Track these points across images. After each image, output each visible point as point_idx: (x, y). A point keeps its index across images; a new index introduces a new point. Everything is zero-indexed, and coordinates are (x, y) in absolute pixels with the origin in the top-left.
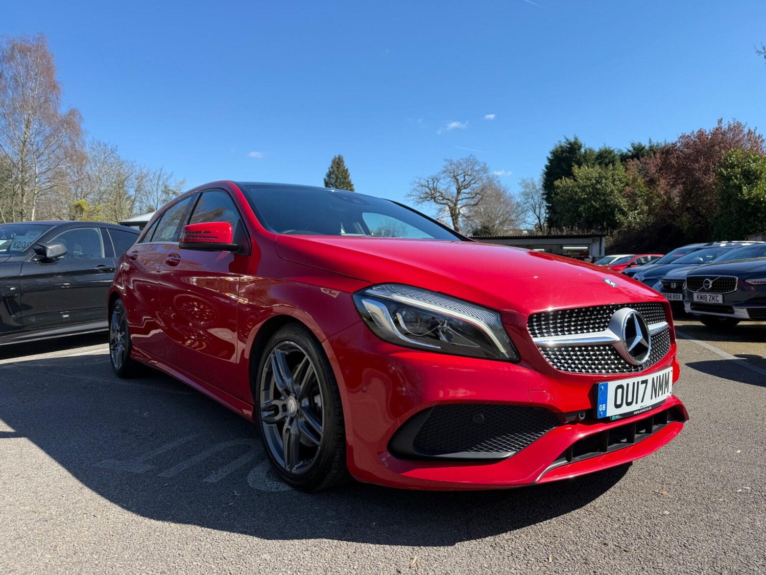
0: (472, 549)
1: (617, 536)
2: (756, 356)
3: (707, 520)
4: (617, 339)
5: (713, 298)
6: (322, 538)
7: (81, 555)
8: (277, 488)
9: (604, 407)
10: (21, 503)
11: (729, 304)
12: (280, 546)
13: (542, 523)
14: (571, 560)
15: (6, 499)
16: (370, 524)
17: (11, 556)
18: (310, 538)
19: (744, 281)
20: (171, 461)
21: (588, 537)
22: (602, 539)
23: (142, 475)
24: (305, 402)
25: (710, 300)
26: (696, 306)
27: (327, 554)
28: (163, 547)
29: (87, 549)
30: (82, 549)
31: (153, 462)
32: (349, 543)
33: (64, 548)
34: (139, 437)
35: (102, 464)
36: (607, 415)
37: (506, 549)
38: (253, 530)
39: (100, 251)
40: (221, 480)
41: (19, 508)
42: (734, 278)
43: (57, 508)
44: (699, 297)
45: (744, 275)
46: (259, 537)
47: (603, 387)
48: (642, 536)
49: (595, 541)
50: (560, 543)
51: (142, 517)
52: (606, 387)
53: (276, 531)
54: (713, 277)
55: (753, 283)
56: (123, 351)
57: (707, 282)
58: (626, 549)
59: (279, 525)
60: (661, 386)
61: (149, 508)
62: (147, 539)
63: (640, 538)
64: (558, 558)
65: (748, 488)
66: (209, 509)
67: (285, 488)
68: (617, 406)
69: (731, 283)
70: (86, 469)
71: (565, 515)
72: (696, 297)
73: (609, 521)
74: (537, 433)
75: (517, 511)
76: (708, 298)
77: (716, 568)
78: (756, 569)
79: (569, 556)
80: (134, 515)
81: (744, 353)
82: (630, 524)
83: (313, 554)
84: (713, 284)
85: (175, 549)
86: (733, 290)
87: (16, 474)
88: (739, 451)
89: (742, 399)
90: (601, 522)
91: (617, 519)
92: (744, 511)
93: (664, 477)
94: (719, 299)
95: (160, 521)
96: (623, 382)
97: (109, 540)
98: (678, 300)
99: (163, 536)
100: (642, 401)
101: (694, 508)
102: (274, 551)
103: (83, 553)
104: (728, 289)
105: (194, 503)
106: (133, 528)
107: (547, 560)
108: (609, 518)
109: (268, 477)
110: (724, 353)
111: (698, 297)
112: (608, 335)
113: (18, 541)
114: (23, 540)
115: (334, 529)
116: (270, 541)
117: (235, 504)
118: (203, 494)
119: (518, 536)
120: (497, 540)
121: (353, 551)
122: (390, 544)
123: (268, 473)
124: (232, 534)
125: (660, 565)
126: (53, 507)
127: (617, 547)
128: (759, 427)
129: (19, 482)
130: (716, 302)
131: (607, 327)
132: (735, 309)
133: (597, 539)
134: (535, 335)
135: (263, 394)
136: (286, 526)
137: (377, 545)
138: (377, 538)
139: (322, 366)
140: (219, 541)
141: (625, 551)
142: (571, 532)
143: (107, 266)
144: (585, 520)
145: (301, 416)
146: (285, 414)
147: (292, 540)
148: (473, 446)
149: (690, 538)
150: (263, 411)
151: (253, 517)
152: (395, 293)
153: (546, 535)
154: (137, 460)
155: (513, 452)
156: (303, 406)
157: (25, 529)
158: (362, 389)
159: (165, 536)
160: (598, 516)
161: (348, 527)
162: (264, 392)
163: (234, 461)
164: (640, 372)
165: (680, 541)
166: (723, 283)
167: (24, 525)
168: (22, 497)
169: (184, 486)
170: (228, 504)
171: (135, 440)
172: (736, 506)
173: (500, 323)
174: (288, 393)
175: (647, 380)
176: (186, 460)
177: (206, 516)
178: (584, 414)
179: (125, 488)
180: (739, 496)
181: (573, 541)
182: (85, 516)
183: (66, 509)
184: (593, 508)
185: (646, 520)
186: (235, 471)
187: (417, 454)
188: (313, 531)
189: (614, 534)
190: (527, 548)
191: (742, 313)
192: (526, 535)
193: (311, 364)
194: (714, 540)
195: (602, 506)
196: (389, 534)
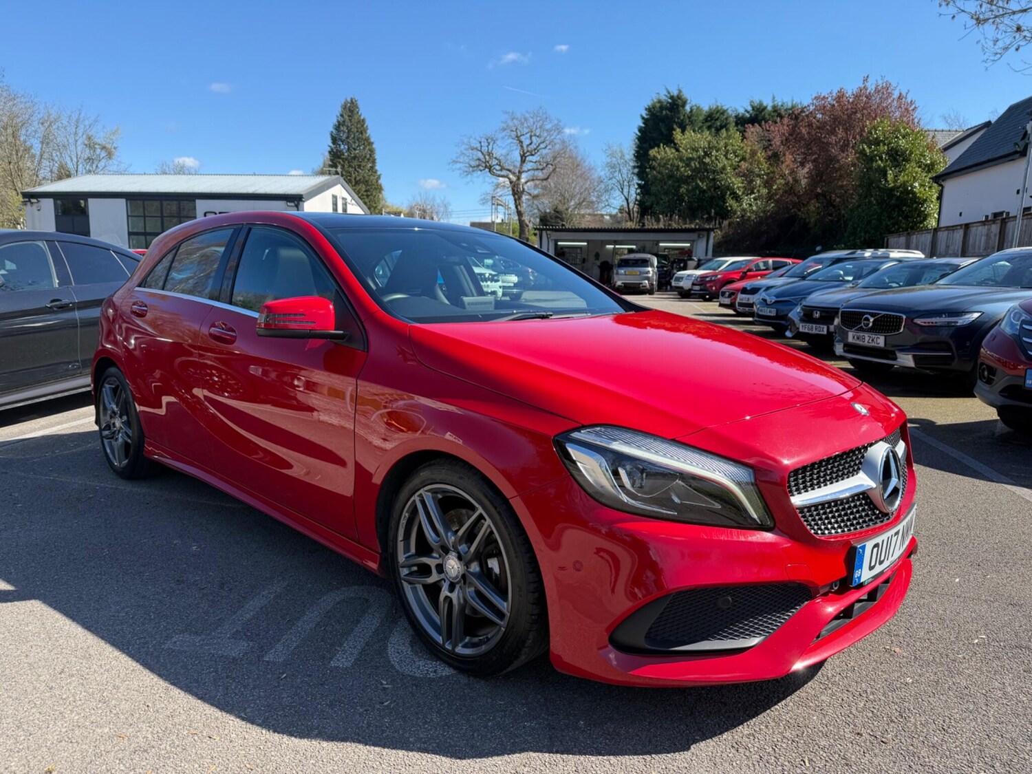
0: (712, 753)
1: (866, 720)
2: (927, 420)
3: (955, 688)
4: (874, 485)
5: (873, 340)
6: (527, 751)
8: (435, 672)
9: (860, 572)
10: (93, 722)
11: (892, 349)
13: (776, 707)
14: (829, 760)
15: (66, 716)
16: (577, 723)
18: (512, 752)
19: (913, 320)
20: (271, 632)
21: (836, 724)
22: (853, 726)
23: (241, 660)
25: (868, 342)
26: (850, 348)
31: (245, 635)
32: (565, 756)
34: (205, 591)
35: (175, 642)
36: (861, 581)
37: (751, 750)
38: (435, 745)
39: (50, 277)
40: (356, 664)
41: (94, 731)
42: (900, 316)
43: (150, 727)
44: (856, 337)
45: (912, 312)
46: (447, 756)
47: (861, 550)
48: (893, 718)
49: (846, 730)
50: (808, 736)
51: (276, 734)
52: (864, 548)
53: (465, 744)
54: (875, 313)
55: (923, 324)
56: (128, 444)
57: (867, 319)
58: (884, 740)
59: (464, 734)
60: (907, 532)
61: (279, 718)
63: (892, 721)
64: (814, 759)
65: (984, 637)
66: (361, 714)
67: (446, 671)
68: (871, 568)
69: (896, 322)
70: (156, 654)
71: (798, 692)
72: (851, 337)
73: (851, 698)
74: (788, 611)
76: (867, 339)
77: (986, 759)
78: (1027, 757)
79: (825, 755)
80: (264, 731)
82: (875, 701)
84: (874, 322)
86: (898, 331)
87: (59, 670)
88: (957, 580)
89: (934, 495)
90: (843, 700)
91: (858, 693)
92: (990, 672)
94: (880, 341)
95: (306, 740)
96: (878, 540)
98: (821, 333)
99: (321, 765)
100: (892, 555)
101: (935, 670)
104: (892, 329)
105: (336, 705)
106: (273, 753)
107: (803, 764)
108: (849, 694)
109: (415, 653)
111: (854, 337)
112: (861, 481)
115: (537, 736)
116: (464, 761)
117: (391, 703)
118: (341, 688)
119: (758, 730)
120: (736, 737)
122: (615, 754)
123: (412, 646)
124: (411, 754)
125: (927, 760)
126: (143, 726)
127: (873, 738)
129: (70, 683)
130: (876, 345)
131: (860, 470)
132: (899, 355)
133: (847, 726)
135: (401, 546)
136: (473, 735)
138: (595, 746)
140: (399, 767)
141: (882, 741)
142: (815, 718)
143: (65, 301)
144: (823, 698)
146: (441, 577)
147: (492, 757)
148: (715, 633)
149: (945, 716)
150: (402, 567)
151: (426, 723)
152: (615, 440)
153: (789, 725)
154: (221, 633)
155: (762, 638)
156: (471, 570)
157: (123, 768)
158: (574, 565)
159: (323, 764)
160: (836, 691)
161: (553, 731)
162: (402, 542)
163: (357, 627)
164: (891, 520)
165: (936, 723)
166: (886, 321)
167: (118, 761)
168: (88, 710)
169: (310, 676)
170: (383, 703)
171: (201, 596)
172: (978, 665)
173: (753, 481)
174: (446, 550)
175: (899, 531)
176: (291, 628)
177: (363, 726)
178: (838, 583)
179: (229, 684)
180: (978, 649)
181: (822, 732)
182: (196, 738)
183: (164, 729)
184: (826, 678)
185: (889, 694)
186: (367, 644)
187: (649, 647)
188: (512, 741)
189: (863, 717)
190: (774, 747)
191: (906, 360)
192: (767, 727)
193: (488, 522)
194: (971, 717)
195: (835, 675)
196: (608, 739)
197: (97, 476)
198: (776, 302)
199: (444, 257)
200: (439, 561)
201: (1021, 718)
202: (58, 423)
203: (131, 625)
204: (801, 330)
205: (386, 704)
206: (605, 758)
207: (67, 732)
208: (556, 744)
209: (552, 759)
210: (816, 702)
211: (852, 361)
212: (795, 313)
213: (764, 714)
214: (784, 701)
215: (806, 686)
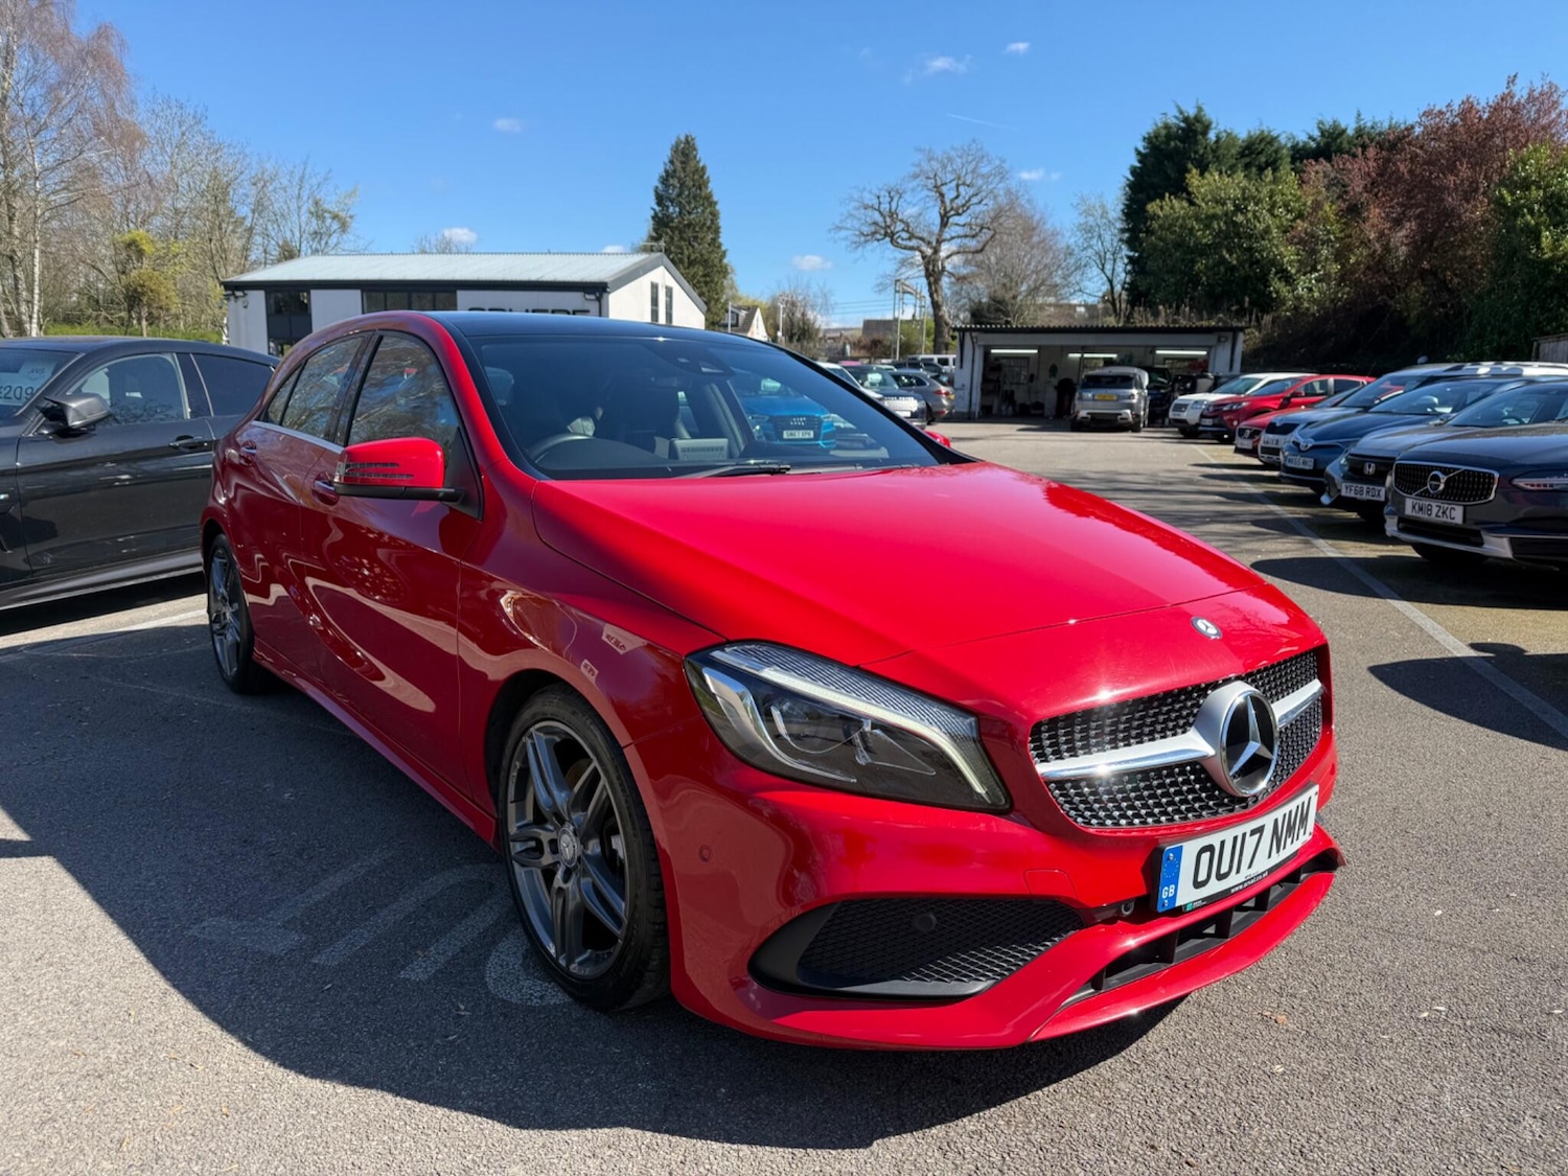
0: (903, 1155)
1: (1177, 1126)
2: (1514, 647)
3: (1352, 1088)
4: (1209, 751)
5: (1444, 513)
6: (623, 1126)
7: (168, 1163)
8: (542, 997)
9: (1173, 891)
10: (50, 1031)
11: (1475, 527)
12: (544, 1146)
13: (1039, 1093)
15: (20, 1019)
16: (715, 1091)
17: (36, 1165)
18: (601, 1125)
19: (1511, 480)
20: (339, 923)
21: (1123, 1128)
22: (1149, 1134)
23: (282, 959)
24: (594, 847)
25: (1437, 516)
26: (1410, 525)
27: (630, 1166)
28: (324, 1144)
29: (180, 1148)
30: (169, 1150)
31: (302, 925)
32: (674, 1139)
33: (136, 1145)
34: (275, 858)
35: (204, 928)
36: (1177, 904)
37: (966, 1156)
38: (493, 1104)
39: (180, 404)
40: (435, 977)
41: (46, 1043)
42: (1490, 474)
43: (120, 1044)
44: (1417, 507)
45: (1511, 467)
46: (504, 1123)
47: (1171, 855)
48: (1224, 1127)
49: (1136, 1138)
50: (1069, 1143)
51: (282, 1069)
52: (1178, 852)
53: (537, 1107)
54: (1450, 469)
55: (1529, 487)
56: (238, 644)
57: (1436, 478)
58: (1191, 1160)
59: (542, 1092)
60: (1291, 829)
61: (296, 1046)
62: (294, 1125)
63: (1219, 1132)
65: (1442, 1008)
66: (409, 1051)
67: (557, 997)
68: (1197, 885)
69: (1484, 483)
70: (171, 942)
71: (1085, 1073)
72: (1410, 506)
73: (1167, 1089)
74: (1038, 944)
75: (997, 1062)
76: (1435, 510)
80: (267, 1064)
81: (1489, 640)
82: (1205, 1097)
83: (604, 1167)
84: (1446, 483)
85: (346, 1150)
86: (1486, 498)
87: (37, 955)
88: (1439, 912)
90: (1152, 1091)
91: (1183, 1082)
92: (1426, 1067)
93: (1285, 977)
94: (1456, 515)
95: (318, 1081)
96: (1214, 839)
97: (222, 1127)
98: (1375, 498)
99: (323, 1119)
100: (1250, 867)
101: (1331, 1056)
102: (531, 1157)
103: (173, 1158)
104: (1476, 495)
105: (381, 1034)
106: (265, 1096)
108: (1168, 1082)
109: (525, 967)
110: (1451, 637)
111: (1414, 507)
112: (1192, 744)
113: (47, 1127)
114: (57, 1126)
115: (647, 1105)
116: (525, 1132)
117: (459, 1037)
118: (398, 1011)
119: (992, 1125)
120: (952, 1134)
121: (679, 1160)
122: (751, 1142)
123: (525, 957)
124: (454, 1113)
126: (112, 1042)
127: (1175, 1155)
128: (1488, 849)
129: (45, 974)
130: (1449, 520)
131: (1191, 725)
132: (1486, 537)
133: (1140, 1133)
134: (1044, 758)
135: (512, 808)
136: (555, 1095)
137: (727, 1145)
138: (727, 1127)
139: (623, 790)
140: (430, 1132)
141: (1187, 1163)
142: (1093, 1116)
143: (198, 438)
144: (1122, 1085)
145: (585, 873)
146: (556, 858)
147: (567, 1130)
148: (913, 969)
149: (1314, 1132)
150: (513, 841)
151: (495, 1071)
152: (769, 664)
153: (1046, 1124)
154: (272, 919)
155: (990, 982)
156: (589, 852)
157: (60, 1098)
158: (701, 852)
159: (326, 1118)
160: (1148, 1076)
161: (674, 1099)
162: (514, 804)
163: (460, 923)
164: (1250, 809)
165: (1293, 1141)
166: (1467, 481)
167: (58, 1088)
168: (50, 1014)
169: (364, 989)
170: (447, 1037)
171: (267, 865)
172: (1412, 1053)
173: (975, 735)
174: (562, 821)
175: (1263, 827)
176: (367, 919)
177: (404, 1068)
178: (1132, 905)
179: (249, 993)
180: (1422, 1027)
181: (1094, 1138)
182: (173, 1065)
183: (136, 1048)
184: (1140, 1055)
185: (1236, 1088)
186: (462, 950)
187: (807, 984)
188: (608, 1108)
189: (1173, 1120)
190: (1005, 1155)
191: (1499, 547)
192: (1008, 1123)
193: (603, 781)
194: (1358, 1138)
195: (1158, 1049)
196: (750, 1118)
197: (203, 687)
198: (1314, 447)
199: (653, 379)
200: (553, 835)
201: (1446, 1145)
202: (184, 611)
203: (157, 900)
204: (1344, 493)
205: (451, 1038)
206: (735, 1147)
207: (11, 1041)
208: (670, 1119)
209: (654, 1141)
210: (1107, 1091)
211: (1417, 547)
212: (1336, 467)
213: (1014, 1103)
214: (1055, 1085)
215: (1101, 1064)
